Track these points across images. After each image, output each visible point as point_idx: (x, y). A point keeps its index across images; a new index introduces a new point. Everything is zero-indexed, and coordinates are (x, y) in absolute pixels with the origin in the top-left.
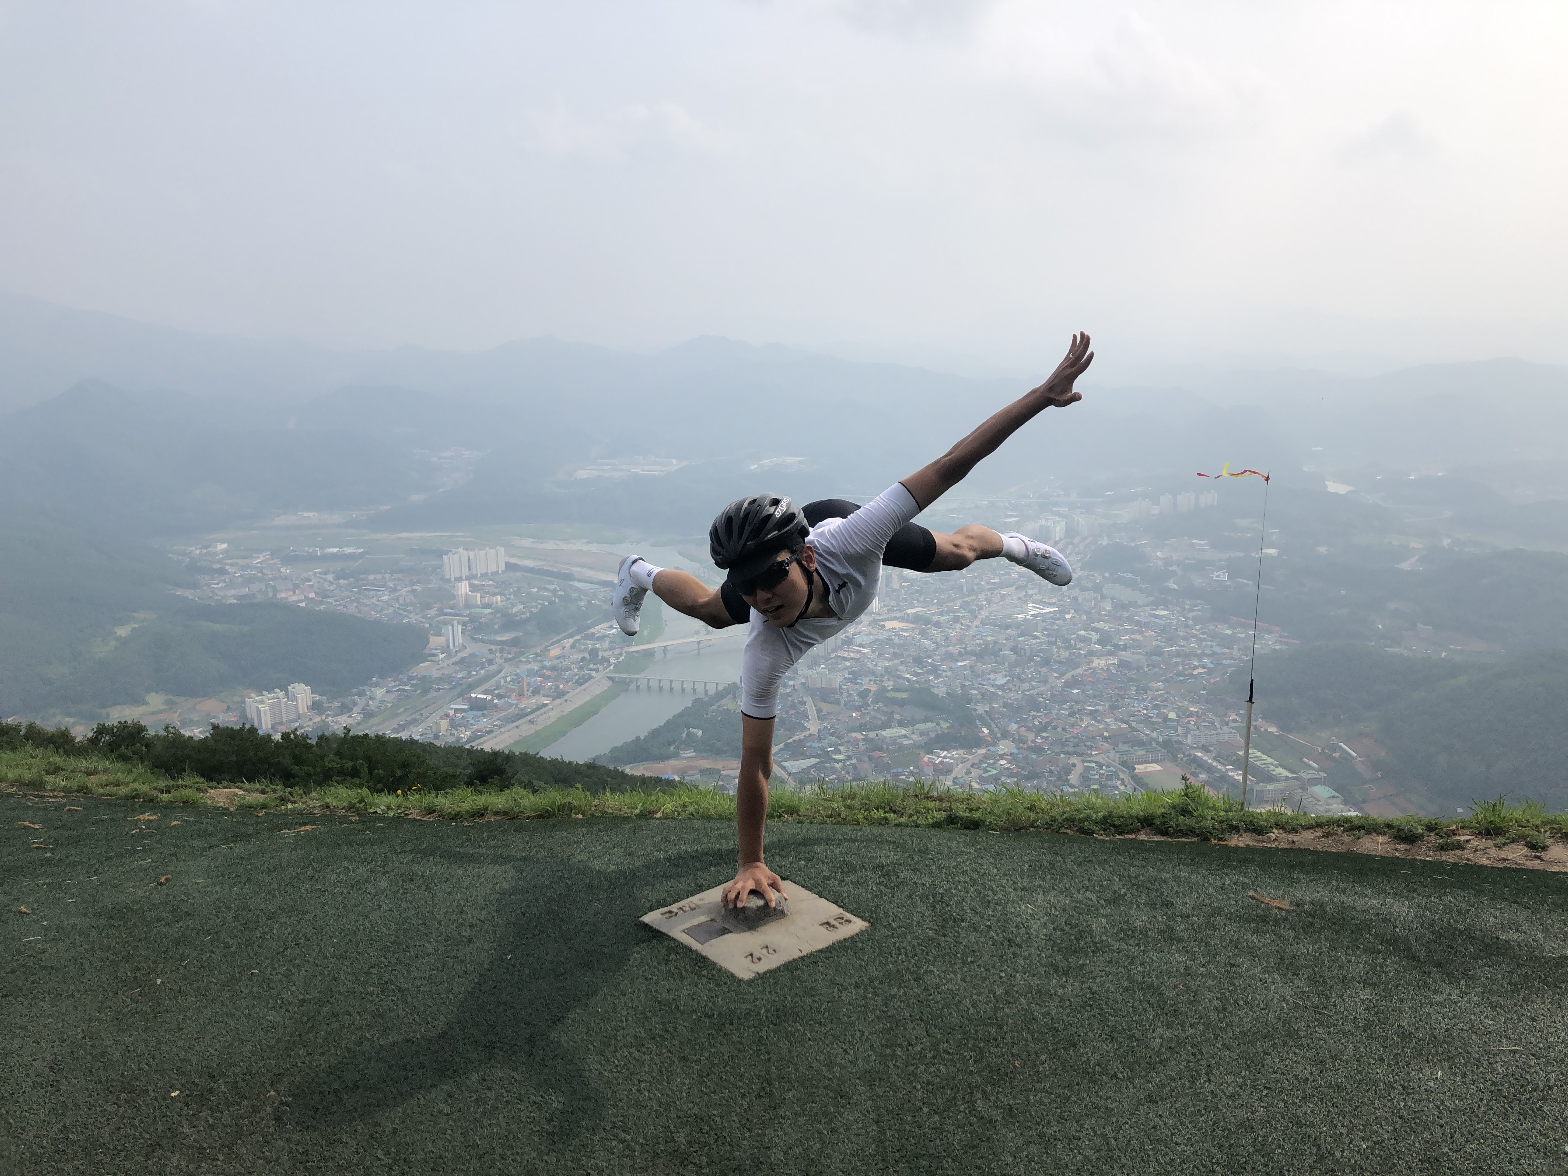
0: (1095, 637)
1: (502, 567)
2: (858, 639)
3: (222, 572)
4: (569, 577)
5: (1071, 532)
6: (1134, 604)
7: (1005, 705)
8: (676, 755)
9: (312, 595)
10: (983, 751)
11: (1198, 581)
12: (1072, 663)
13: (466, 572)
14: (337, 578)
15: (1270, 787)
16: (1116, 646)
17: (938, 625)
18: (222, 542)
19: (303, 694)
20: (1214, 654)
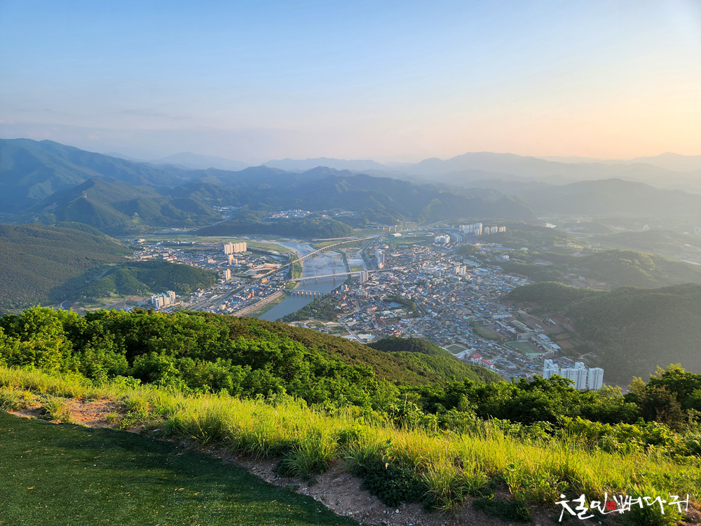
0: (460, 279)
1: (245, 250)
2: (374, 279)
3: (142, 250)
4: (270, 254)
5: (451, 241)
6: (474, 267)
7: (426, 303)
8: (307, 319)
9: (176, 258)
10: (417, 319)
11: (498, 259)
12: (452, 287)
13: (232, 252)
14: (185, 252)
15: (523, 334)
16: (467, 282)
17: (403, 273)
18: (142, 238)
19: (172, 294)
20: (503, 285)
